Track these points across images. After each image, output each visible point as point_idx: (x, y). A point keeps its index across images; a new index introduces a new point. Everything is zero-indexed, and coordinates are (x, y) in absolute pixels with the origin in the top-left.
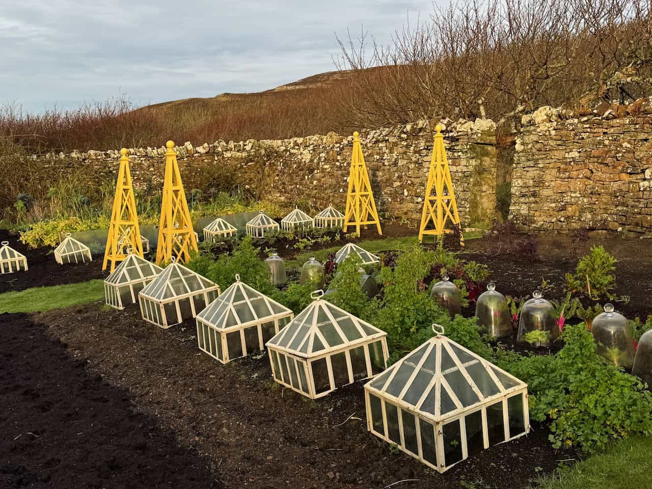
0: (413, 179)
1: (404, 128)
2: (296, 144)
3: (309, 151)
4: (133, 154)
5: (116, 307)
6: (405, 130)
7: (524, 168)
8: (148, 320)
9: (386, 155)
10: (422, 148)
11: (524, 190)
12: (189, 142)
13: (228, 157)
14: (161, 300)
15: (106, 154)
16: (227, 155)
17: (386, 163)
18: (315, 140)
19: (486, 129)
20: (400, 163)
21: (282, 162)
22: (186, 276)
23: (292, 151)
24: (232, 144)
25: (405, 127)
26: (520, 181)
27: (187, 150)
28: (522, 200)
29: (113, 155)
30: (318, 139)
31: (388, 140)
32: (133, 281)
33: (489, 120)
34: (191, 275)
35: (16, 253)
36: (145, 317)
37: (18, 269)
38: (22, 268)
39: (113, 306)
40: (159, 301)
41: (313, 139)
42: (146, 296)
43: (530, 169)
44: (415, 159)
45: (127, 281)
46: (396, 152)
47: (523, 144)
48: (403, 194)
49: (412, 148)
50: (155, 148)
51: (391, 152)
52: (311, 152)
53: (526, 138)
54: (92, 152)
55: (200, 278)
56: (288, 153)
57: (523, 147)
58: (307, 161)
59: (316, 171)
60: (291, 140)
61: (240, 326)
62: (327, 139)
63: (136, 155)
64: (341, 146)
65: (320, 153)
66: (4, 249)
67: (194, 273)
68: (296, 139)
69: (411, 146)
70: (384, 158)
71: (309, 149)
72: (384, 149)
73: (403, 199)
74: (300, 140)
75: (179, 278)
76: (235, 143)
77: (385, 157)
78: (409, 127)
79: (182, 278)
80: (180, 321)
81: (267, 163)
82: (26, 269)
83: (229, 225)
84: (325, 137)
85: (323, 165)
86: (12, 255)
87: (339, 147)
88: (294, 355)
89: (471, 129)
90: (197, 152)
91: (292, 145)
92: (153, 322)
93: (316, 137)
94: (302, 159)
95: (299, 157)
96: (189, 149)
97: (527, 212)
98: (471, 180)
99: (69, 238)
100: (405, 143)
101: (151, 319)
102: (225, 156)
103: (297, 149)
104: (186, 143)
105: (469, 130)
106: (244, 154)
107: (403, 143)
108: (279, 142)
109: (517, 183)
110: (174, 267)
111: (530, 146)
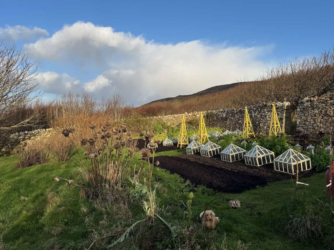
0: (263, 121)
4: (170, 117)
7: (301, 116)
8: (203, 156)
10: (266, 111)
11: (301, 123)
12: (186, 112)
14: (208, 150)
15: (163, 117)
17: (253, 116)
19: (287, 105)
20: (258, 116)
21: (216, 117)
23: (219, 114)
28: (301, 126)
31: (254, 109)
32: (195, 147)
33: (288, 102)
39: (190, 154)
42: (203, 149)
44: (263, 115)
46: (256, 113)
48: (260, 125)
49: (262, 111)
52: (226, 114)
53: (301, 107)
54: (159, 116)
57: (300, 110)
58: (225, 117)
59: (228, 120)
61: (234, 154)
64: (237, 112)
65: (229, 114)
79: (212, 145)
81: (210, 118)
84: (231, 109)
85: (230, 118)
89: (282, 105)
90: (189, 115)
97: (302, 129)
107: (259, 110)
108: (215, 111)
109: (298, 121)
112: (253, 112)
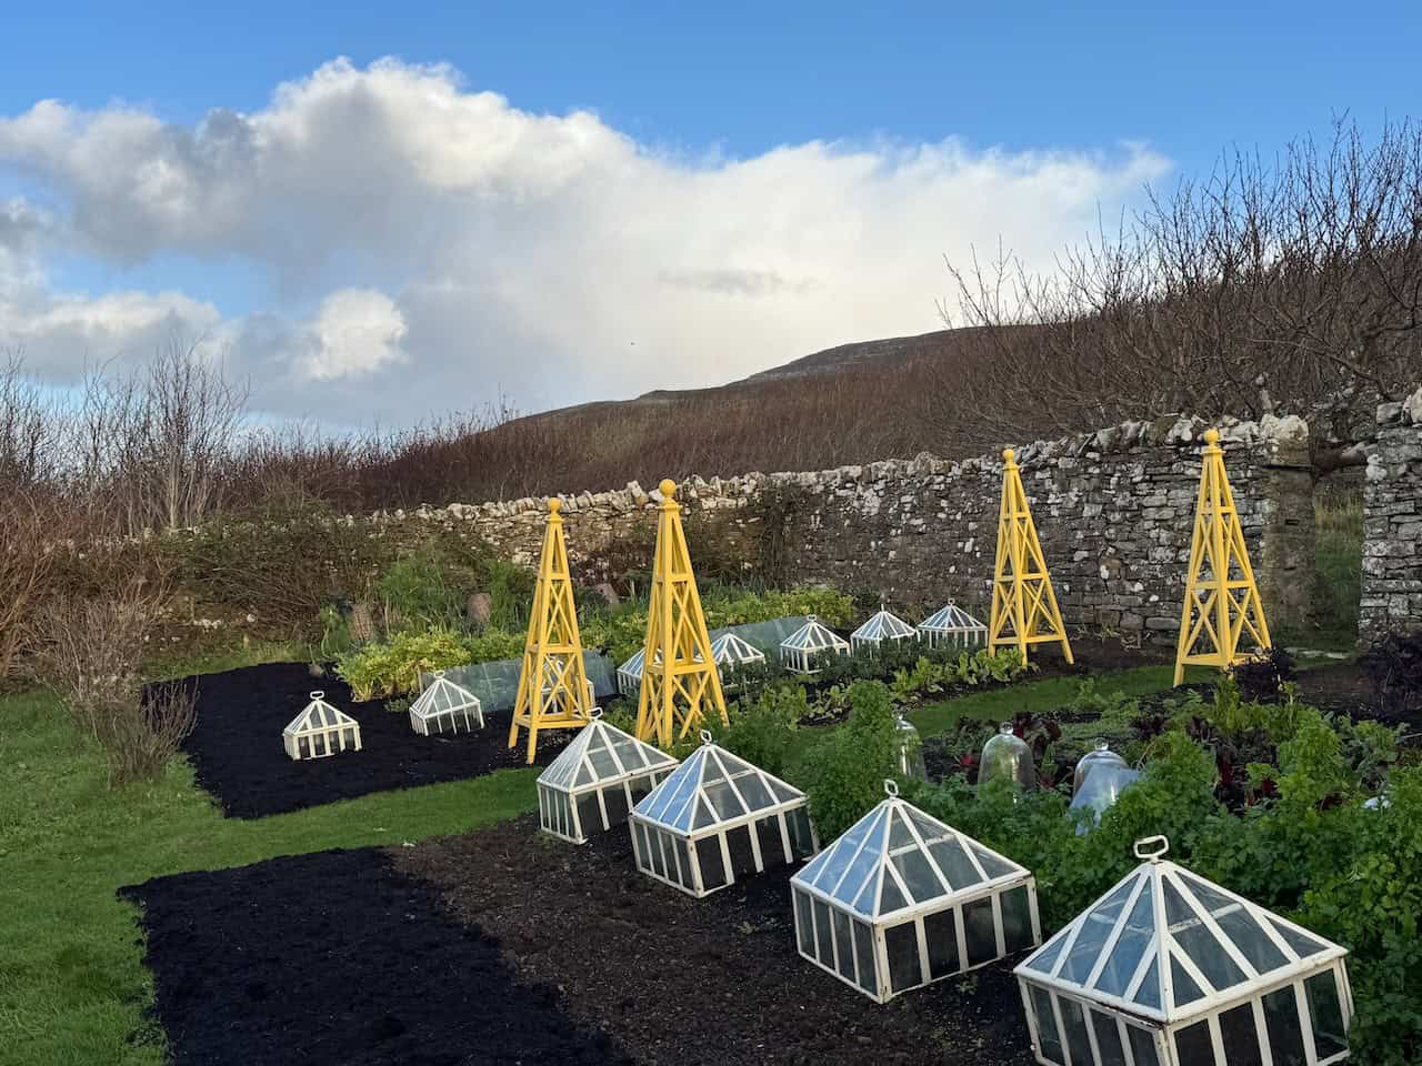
0: (1118, 544)
1: (1093, 439)
2: (847, 479)
3: (877, 491)
4: (531, 509)
5: (567, 838)
6: (1095, 443)
7: (1392, 516)
8: (652, 874)
9: (1052, 496)
10: (1138, 479)
11: (1394, 565)
12: (635, 482)
13: (710, 509)
14: (690, 833)
15: (482, 511)
16: (709, 504)
17: (1055, 513)
18: (888, 471)
19: (1288, 437)
20: (1088, 511)
21: (820, 514)
22: (736, 776)
23: (841, 493)
24: (718, 483)
25: (1095, 435)
26: (1382, 545)
27: (633, 496)
28: (1392, 584)
29: (494, 512)
30: (894, 467)
31: (1056, 466)
32: (603, 781)
33: (1292, 416)
34: (747, 773)
35: (338, 714)
36: (647, 866)
37: (343, 747)
38: (350, 744)
39: (559, 834)
40: (685, 834)
41: (885, 468)
42: (650, 819)
43: (1407, 519)
44: (1123, 503)
45: (592, 781)
46: (1076, 489)
47: (1382, 465)
48: (1097, 573)
49: (1114, 480)
50: (572, 495)
51: (1065, 489)
52: (881, 493)
53: (1391, 452)
54: (456, 508)
55: (768, 779)
56: (831, 497)
57: (1384, 472)
58: (874, 511)
59: (893, 532)
60: (836, 471)
61: (914, 911)
62: (915, 466)
63: (537, 510)
64: (949, 480)
65: (901, 495)
66: (316, 706)
67: (752, 769)
68: (846, 468)
69: (1112, 476)
70: (1049, 502)
71: (877, 487)
72: (1048, 483)
73: (1098, 586)
74: (855, 471)
75: (722, 780)
76: (723, 482)
77: (1052, 499)
78: (1103, 437)
79: (729, 778)
80: (730, 879)
81: (788, 519)
82: (358, 746)
83: (749, 647)
84: (911, 463)
85: (909, 520)
86: (332, 720)
87: (944, 482)
88: (1117, 1008)
89: (1254, 437)
91: (838, 480)
92: (665, 880)
93: (889, 464)
94: (862, 507)
95: (856, 504)
96: (637, 495)
97: (1406, 613)
98: (1262, 544)
99: (441, 680)
100: (1097, 471)
101: (660, 871)
102: (705, 507)
103: (850, 488)
104: (629, 484)
105: (1249, 440)
106: (742, 502)
107: (1090, 470)
108: (812, 475)
109: (1375, 550)
110: (709, 753)
111: (1402, 470)
112: (1055, 487)
